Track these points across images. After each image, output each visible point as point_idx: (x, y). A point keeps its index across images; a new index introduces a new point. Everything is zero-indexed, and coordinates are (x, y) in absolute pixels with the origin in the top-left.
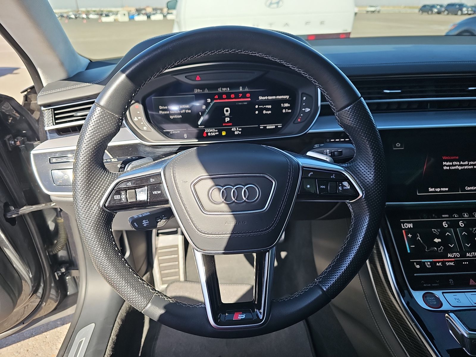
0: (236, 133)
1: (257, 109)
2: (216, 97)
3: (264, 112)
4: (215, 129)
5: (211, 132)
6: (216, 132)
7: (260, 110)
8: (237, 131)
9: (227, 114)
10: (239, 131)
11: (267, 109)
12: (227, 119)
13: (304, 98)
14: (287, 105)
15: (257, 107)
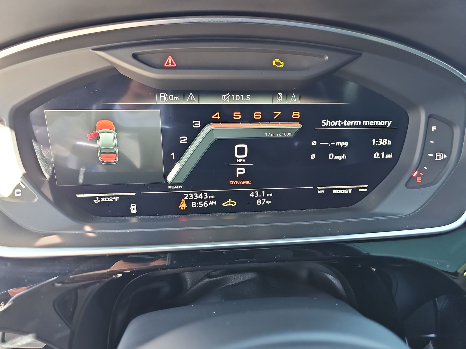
0: (259, 202)
1: (314, 150)
2: (217, 116)
3: (331, 156)
4: (209, 194)
5: (197, 201)
6: (212, 200)
7: (323, 152)
8: (261, 198)
9: (241, 158)
10: (268, 199)
11: (339, 151)
12: (240, 171)
13: (433, 128)
14: (384, 142)
15: (314, 143)
